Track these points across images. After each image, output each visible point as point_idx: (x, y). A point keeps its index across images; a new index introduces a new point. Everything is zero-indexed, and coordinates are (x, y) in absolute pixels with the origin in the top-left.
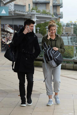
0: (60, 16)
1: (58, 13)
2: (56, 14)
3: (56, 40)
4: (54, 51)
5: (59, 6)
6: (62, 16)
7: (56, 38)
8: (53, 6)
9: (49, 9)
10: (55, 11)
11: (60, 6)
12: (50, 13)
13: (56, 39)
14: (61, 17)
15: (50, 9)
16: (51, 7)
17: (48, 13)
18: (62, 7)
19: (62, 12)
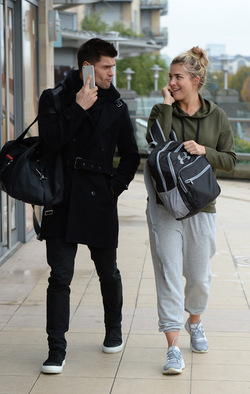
0: (161, 38)
1: (154, 31)
2: (149, 34)
3: (203, 118)
4: (189, 154)
5: (158, 10)
6: (166, 39)
7: (201, 110)
8: (143, 11)
9: (130, 19)
10: (146, 24)
11: (161, 11)
12: (134, 30)
13: (199, 115)
14: (163, 43)
15: (133, 20)
16: (135, 12)
17: (128, 30)
18: (164, 13)
19: (166, 29)
